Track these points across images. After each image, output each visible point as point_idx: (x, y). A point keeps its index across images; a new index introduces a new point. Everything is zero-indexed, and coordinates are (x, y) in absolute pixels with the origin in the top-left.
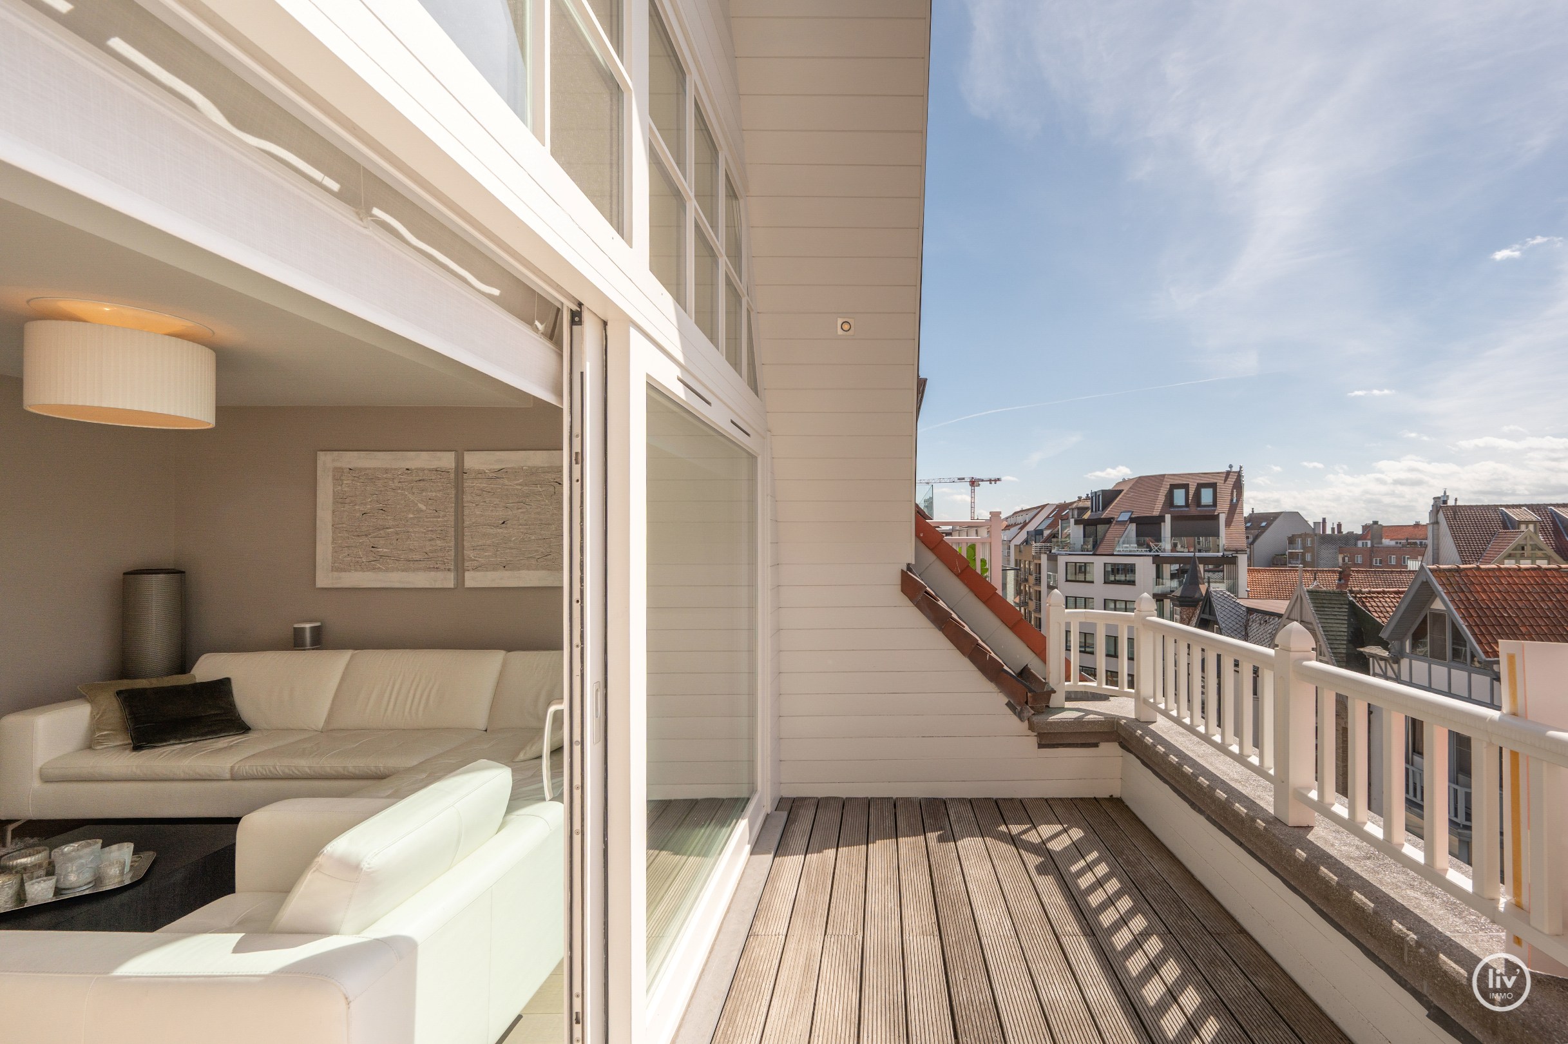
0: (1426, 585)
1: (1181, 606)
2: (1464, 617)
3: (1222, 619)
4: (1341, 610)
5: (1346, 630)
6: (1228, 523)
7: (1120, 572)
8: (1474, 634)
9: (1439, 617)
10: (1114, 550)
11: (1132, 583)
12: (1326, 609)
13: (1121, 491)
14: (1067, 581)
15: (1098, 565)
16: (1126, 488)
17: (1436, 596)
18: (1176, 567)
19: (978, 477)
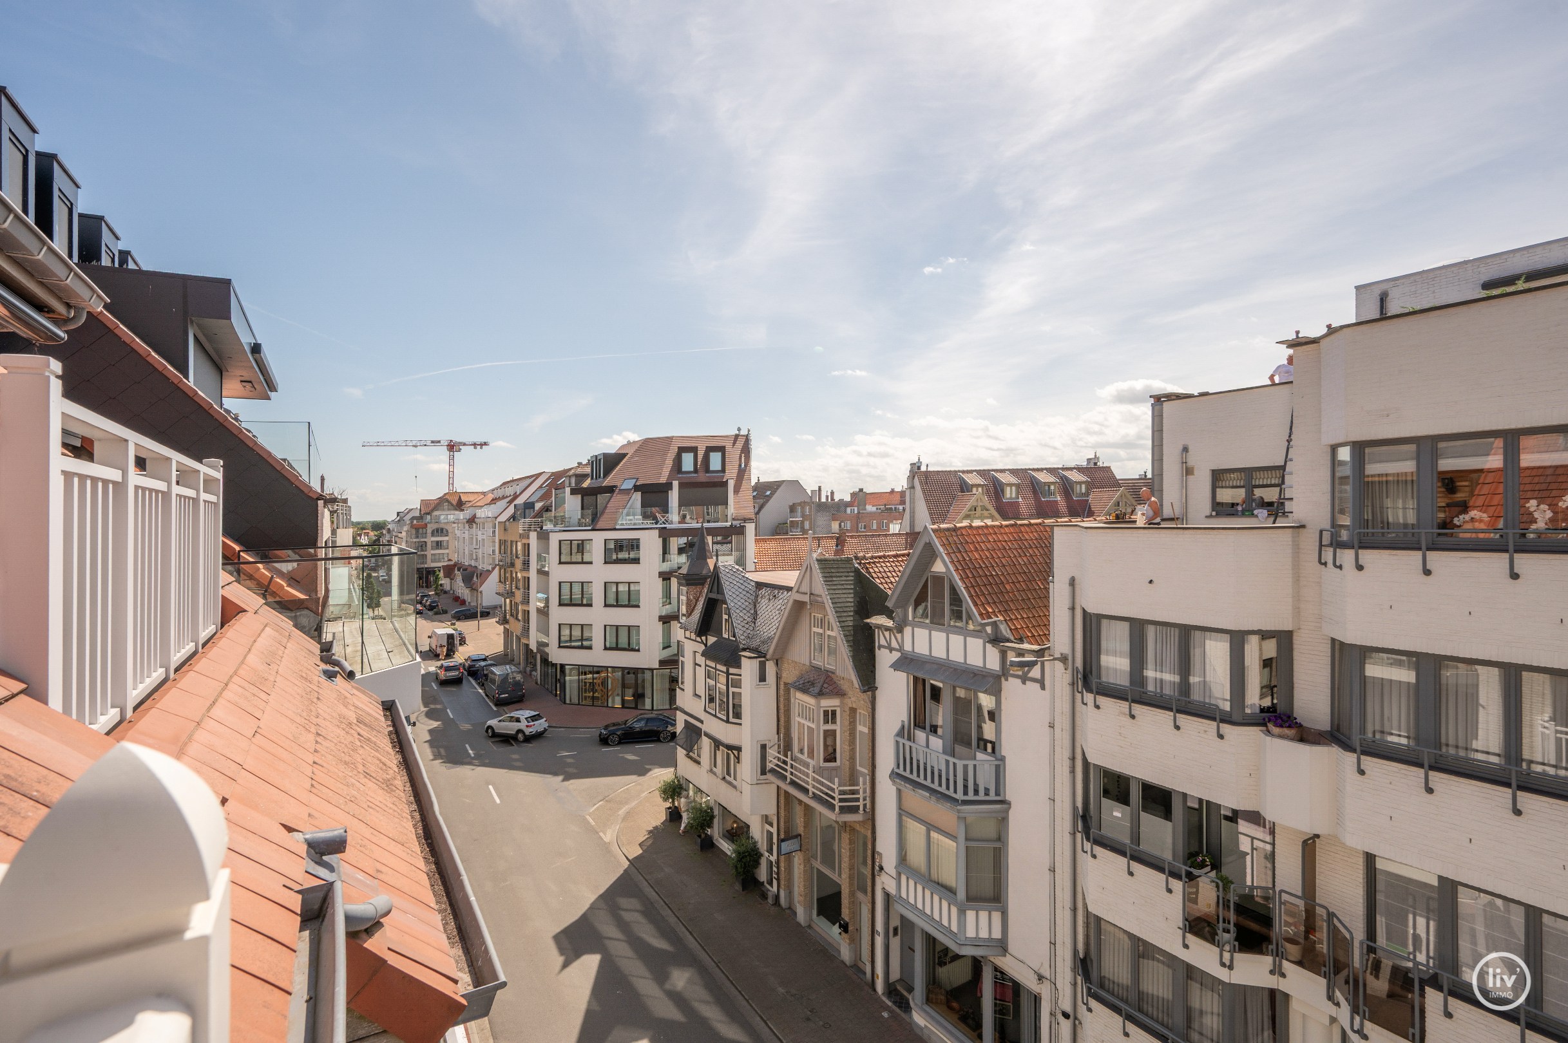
0: (929, 546)
1: (688, 585)
2: (962, 579)
3: (730, 598)
4: (848, 578)
5: (852, 600)
6: (737, 490)
7: (625, 549)
8: (971, 596)
9: (939, 579)
10: (616, 524)
11: (636, 561)
12: (834, 579)
13: (624, 455)
14: (560, 563)
15: (597, 541)
16: (631, 451)
17: (937, 557)
18: (683, 540)
19: (459, 440)
